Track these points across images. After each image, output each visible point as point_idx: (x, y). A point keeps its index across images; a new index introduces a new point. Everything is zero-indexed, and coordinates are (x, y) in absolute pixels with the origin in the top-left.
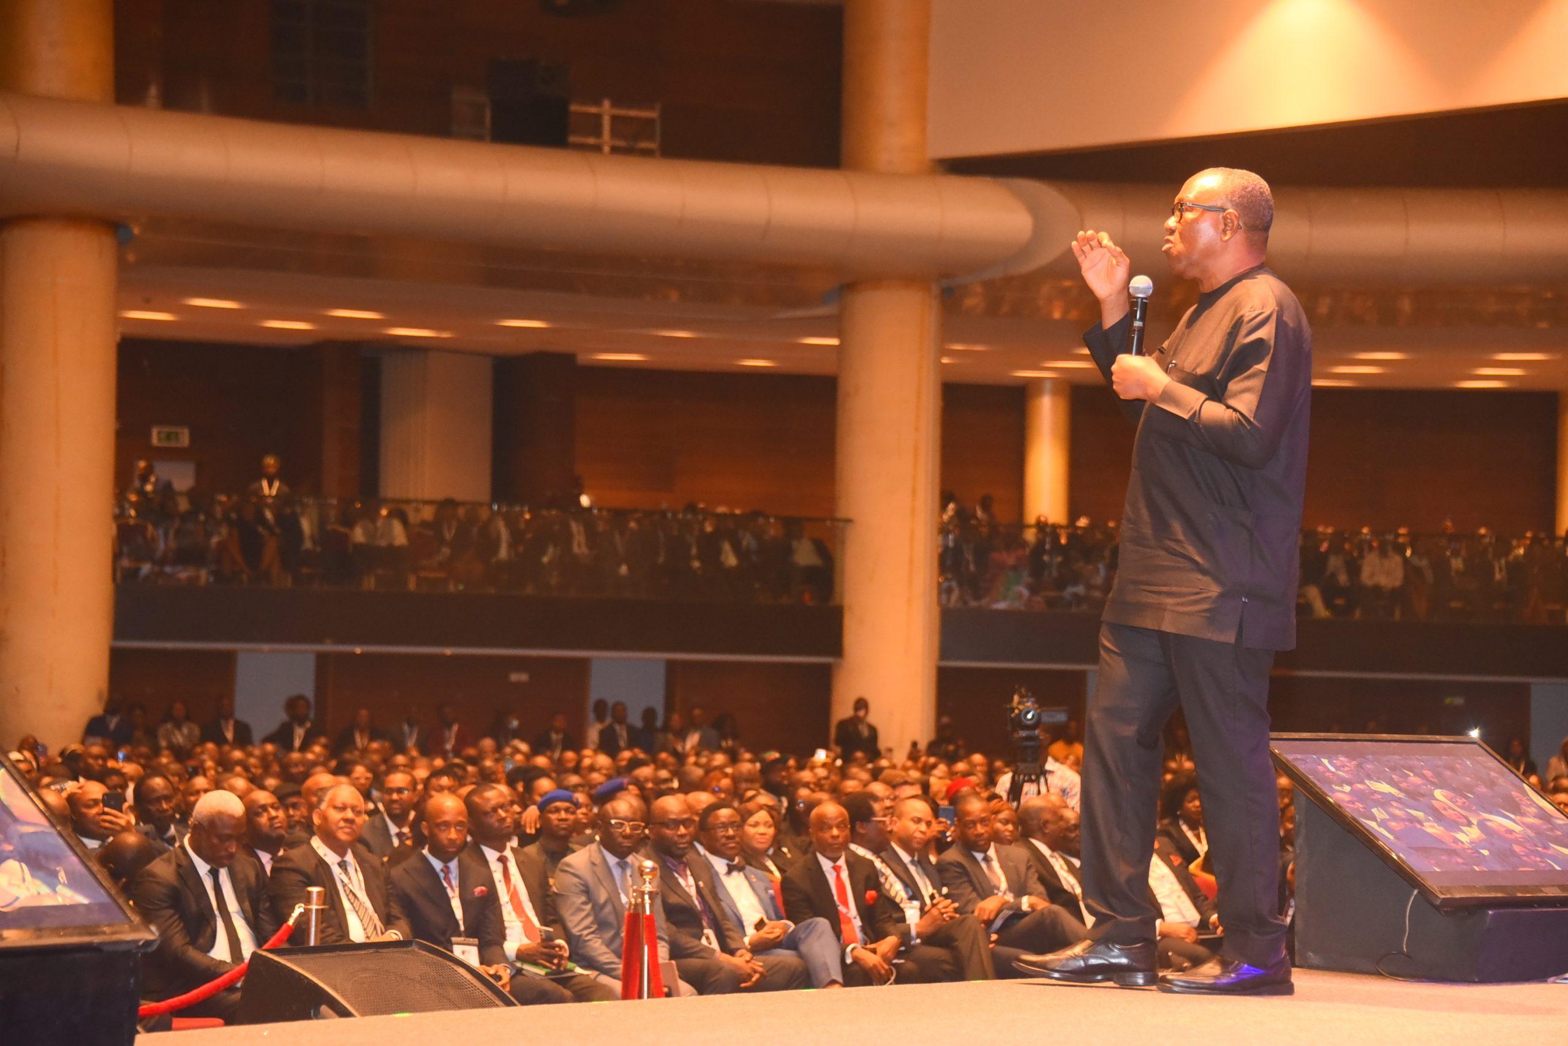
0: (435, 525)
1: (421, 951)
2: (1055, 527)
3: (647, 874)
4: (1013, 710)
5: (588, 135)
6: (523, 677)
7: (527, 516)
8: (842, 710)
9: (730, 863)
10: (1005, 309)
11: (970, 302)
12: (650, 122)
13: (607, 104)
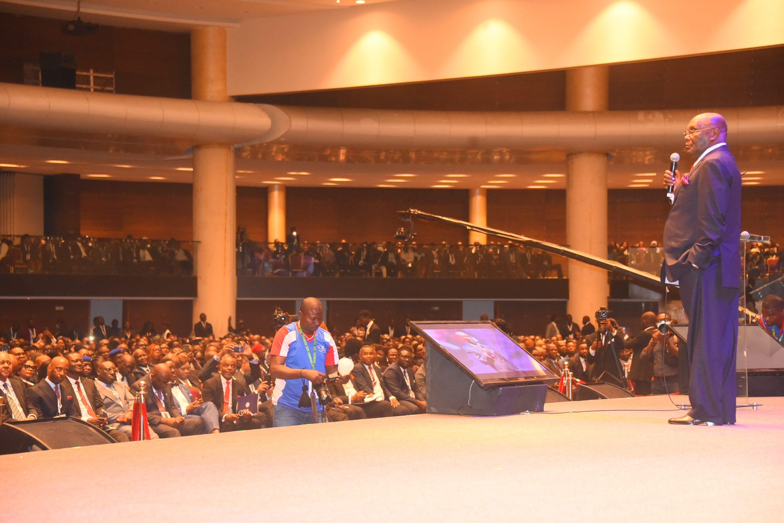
0: (21, 246)
1: (73, 421)
2: (282, 244)
3: (142, 387)
4: (276, 316)
5: (83, 84)
6: (62, 308)
7: (63, 241)
8: (196, 320)
9: (173, 383)
10: (260, 156)
11: (245, 154)
12: (111, 79)
13: (92, 71)
